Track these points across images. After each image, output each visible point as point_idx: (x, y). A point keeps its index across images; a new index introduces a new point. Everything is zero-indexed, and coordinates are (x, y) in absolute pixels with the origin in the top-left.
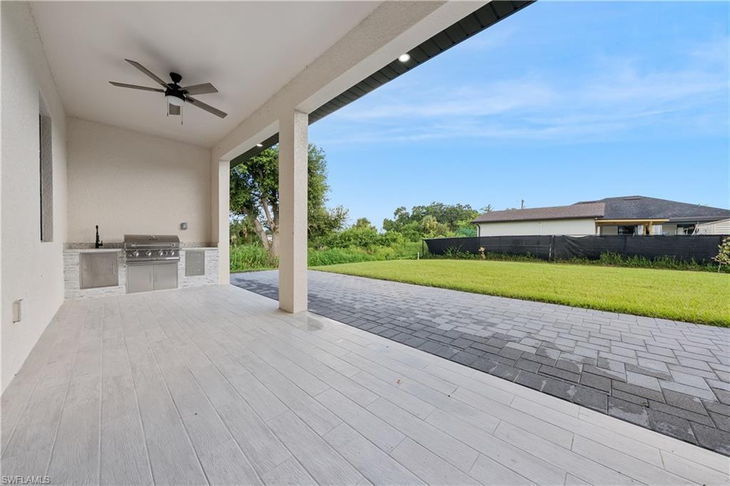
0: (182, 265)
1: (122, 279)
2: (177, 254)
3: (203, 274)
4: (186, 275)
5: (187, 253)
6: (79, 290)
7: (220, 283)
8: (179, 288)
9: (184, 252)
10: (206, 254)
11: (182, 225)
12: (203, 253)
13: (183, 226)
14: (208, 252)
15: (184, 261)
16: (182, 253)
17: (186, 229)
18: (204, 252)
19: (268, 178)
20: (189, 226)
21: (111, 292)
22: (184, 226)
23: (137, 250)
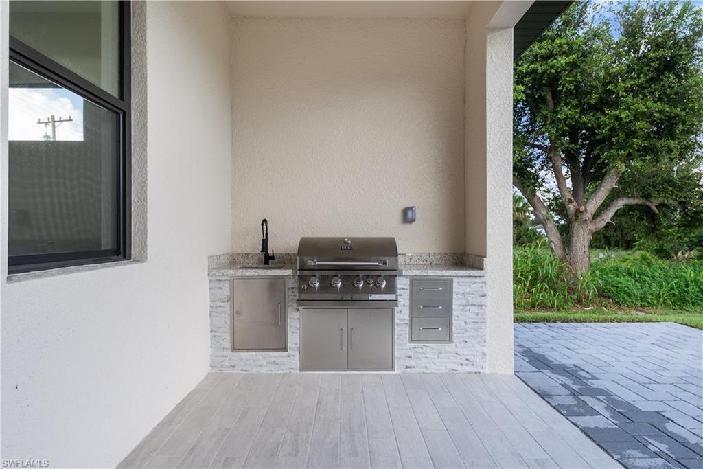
0: (403, 313)
1: (294, 339)
2: (391, 288)
3: (450, 341)
4: (412, 340)
5: (414, 281)
6: (228, 353)
7: (487, 371)
8: (396, 372)
9: (407, 281)
10: (456, 288)
11: (405, 212)
12: (448, 284)
13: (407, 216)
14: (462, 282)
15: (407, 303)
16: (402, 283)
17: (413, 220)
18: (451, 281)
19: (567, 104)
20: (419, 214)
21: (275, 363)
22: (410, 214)
23: (318, 273)
